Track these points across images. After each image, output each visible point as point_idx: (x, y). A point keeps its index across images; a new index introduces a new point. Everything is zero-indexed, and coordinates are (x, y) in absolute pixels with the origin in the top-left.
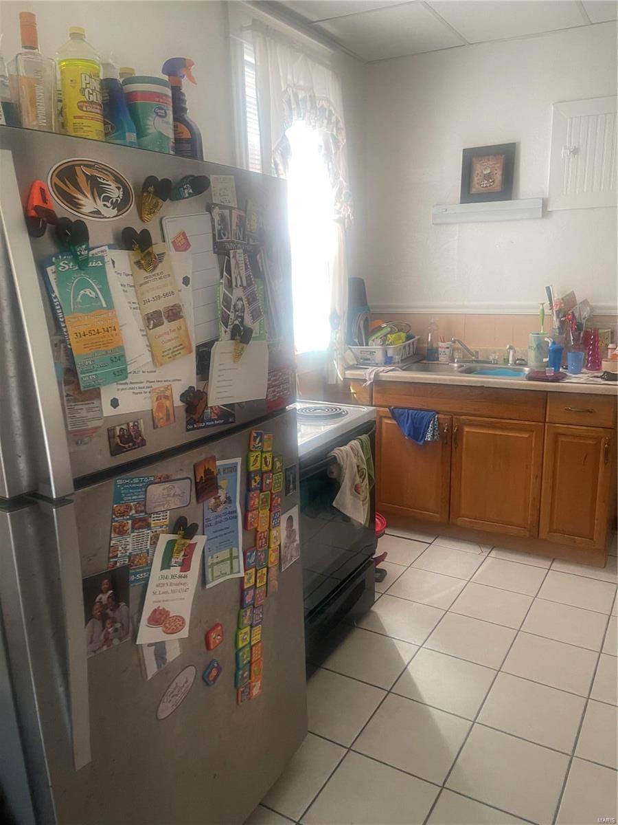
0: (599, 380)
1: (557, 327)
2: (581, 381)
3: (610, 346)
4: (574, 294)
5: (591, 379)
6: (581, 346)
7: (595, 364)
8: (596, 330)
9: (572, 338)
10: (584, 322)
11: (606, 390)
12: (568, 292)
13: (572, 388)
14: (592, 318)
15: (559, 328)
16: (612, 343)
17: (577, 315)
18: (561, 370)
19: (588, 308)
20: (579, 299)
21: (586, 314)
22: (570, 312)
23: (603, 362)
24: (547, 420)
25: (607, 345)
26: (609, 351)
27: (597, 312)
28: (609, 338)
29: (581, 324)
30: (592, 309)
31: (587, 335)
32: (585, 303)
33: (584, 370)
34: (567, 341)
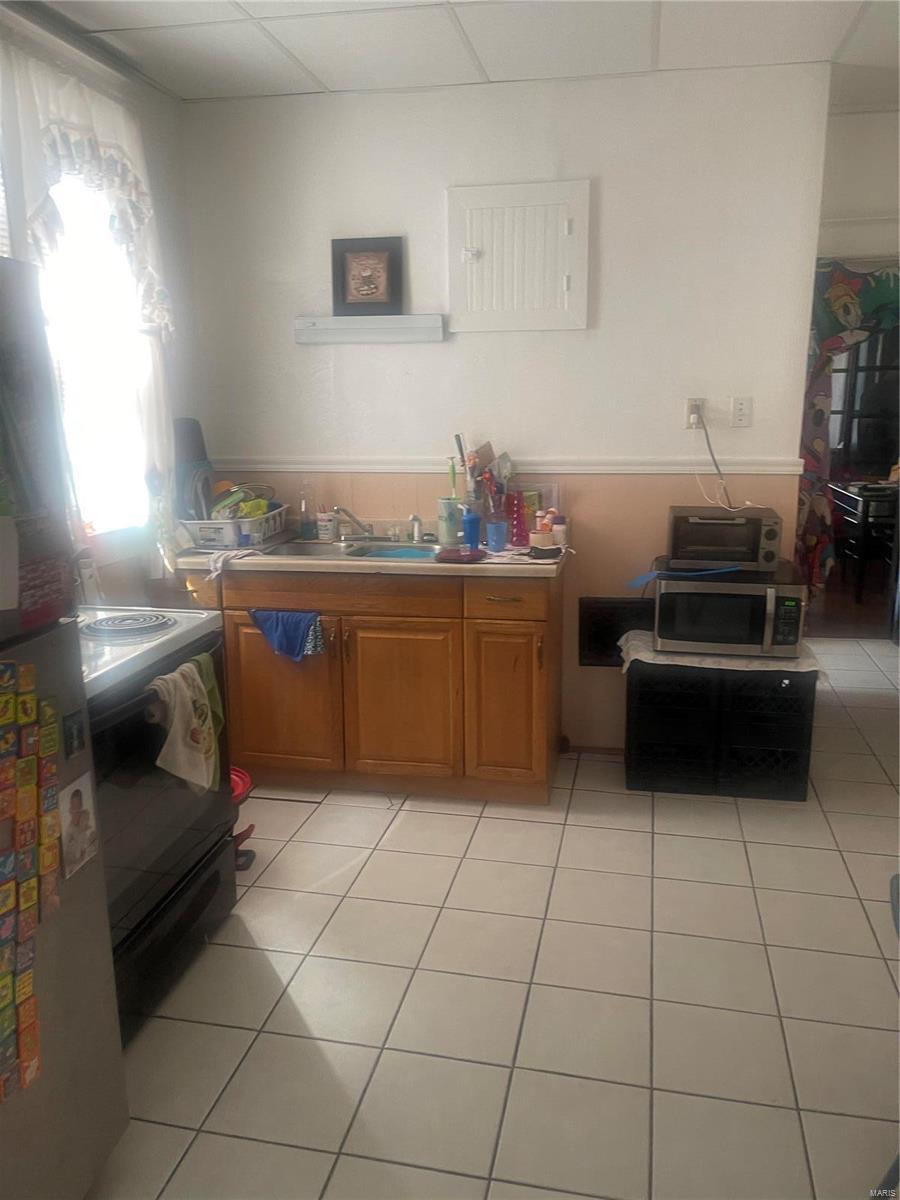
0: (526, 558)
1: (472, 490)
2: (504, 560)
3: (539, 513)
4: (490, 445)
5: (517, 557)
6: (504, 514)
7: (522, 539)
8: (520, 493)
9: (491, 504)
10: (505, 482)
11: (536, 571)
12: (484, 442)
13: (493, 569)
14: (515, 476)
15: (475, 491)
16: (540, 510)
17: (495, 473)
18: (480, 547)
19: (509, 464)
20: (497, 451)
21: (506, 472)
22: (487, 470)
23: (531, 535)
24: (466, 615)
25: (535, 512)
26: (538, 519)
27: (521, 469)
28: (536, 502)
29: (501, 485)
30: (514, 465)
31: (510, 498)
32: (504, 456)
33: (509, 546)
34: (487, 508)
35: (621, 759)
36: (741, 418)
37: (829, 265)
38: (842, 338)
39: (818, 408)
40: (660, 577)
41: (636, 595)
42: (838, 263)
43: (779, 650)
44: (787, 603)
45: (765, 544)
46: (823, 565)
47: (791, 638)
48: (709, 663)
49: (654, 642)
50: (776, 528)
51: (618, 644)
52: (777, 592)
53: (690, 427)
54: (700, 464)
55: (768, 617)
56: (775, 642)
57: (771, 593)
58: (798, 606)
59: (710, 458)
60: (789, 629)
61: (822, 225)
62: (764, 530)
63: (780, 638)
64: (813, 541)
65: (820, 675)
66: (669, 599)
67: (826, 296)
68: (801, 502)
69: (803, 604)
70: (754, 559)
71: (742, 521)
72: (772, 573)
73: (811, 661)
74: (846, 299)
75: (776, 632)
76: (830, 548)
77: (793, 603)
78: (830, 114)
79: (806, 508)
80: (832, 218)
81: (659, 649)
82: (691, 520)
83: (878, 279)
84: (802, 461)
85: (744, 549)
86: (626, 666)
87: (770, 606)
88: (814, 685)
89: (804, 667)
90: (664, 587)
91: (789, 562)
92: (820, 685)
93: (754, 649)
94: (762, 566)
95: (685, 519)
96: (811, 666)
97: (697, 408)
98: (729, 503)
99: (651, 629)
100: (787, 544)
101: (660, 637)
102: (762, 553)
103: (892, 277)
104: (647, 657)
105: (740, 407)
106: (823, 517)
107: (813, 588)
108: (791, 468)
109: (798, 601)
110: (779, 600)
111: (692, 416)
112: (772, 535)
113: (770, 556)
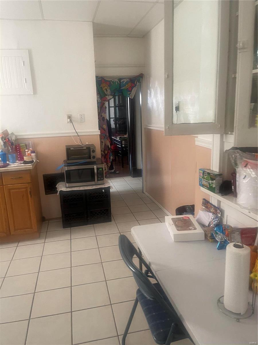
0: (22, 164)
1: (3, 145)
2: (15, 166)
3: (26, 150)
4: (7, 130)
5: (19, 164)
6: (15, 152)
7: (22, 159)
8: (19, 145)
9: (10, 149)
10: (14, 141)
11: (25, 168)
12: (5, 129)
14: (17, 140)
17: (10, 139)
18: (8, 162)
19: (14, 136)
20: (10, 132)
21: (14, 138)
22: (7, 138)
23: (24, 157)
24: (4, 184)
26: (26, 152)
27: (19, 137)
28: (25, 148)
30: (16, 136)
31: (16, 147)
32: (12, 134)
33: (18, 161)
34: (8, 150)
35: (62, 220)
36: (82, 120)
37: (99, 78)
38: (106, 98)
39: (103, 116)
40: (65, 166)
41: (60, 172)
42: (102, 77)
43: (100, 182)
44: (100, 169)
45: (92, 154)
46: (110, 158)
47: (102, 179)
48: (82, 188)
49: (66, 185)
50: (95, 149)
51: (56, 187)
52: (97, 166)
53: (68, 123)
54: (72, 133)
55: (95, 173)
56: (98, 180)
57: (95, 167)
58: (103, 170)
59: (75, 131)
60: (101, 176)
61: (96, 67)
62: (92, 150)
63: (99, 179)
64: (106, 152)
65: (111, 187)
66: (68, 172)
67: (101, 86)
68: (101, 142)
69: (104, 169)
70: (90, 158)
71: (85, 148)
72: (95, 162)
73: (108, 184)
74: (106, 87)
75: (98, 178)
76: (111, 154)
77: (101, 169)
78: (94, 37)
79: (104, 144)
80: (98, 65)
81: (67, 186)
82: (71, 149)
83: (113, 82)
84: (100, 131)
85: (87, 156)
86: (58, 192)
87: (96, 171)
88: (110, 190)
89: (106, 186)
90: (66, 169)
91: (100, 158)
92: (111, 190)
93: (93, 183)
94: (92, 160)
95: (70, 149)
96: (108, 185)
97: (69, 117)
98: (82, 144)
99: (65, 181)
100: (98, 153)
101: (67, 183)
102: (92, 156)
103: (116, 82)
104: (64, 189)
105: (81, 116)
106: (108, 146)
107: (108, 165)
108: (97, 133)
109: (102, 168)
110: (98, 169)
111: (68, 120)
112: (94, 151)
113: (94, 157)
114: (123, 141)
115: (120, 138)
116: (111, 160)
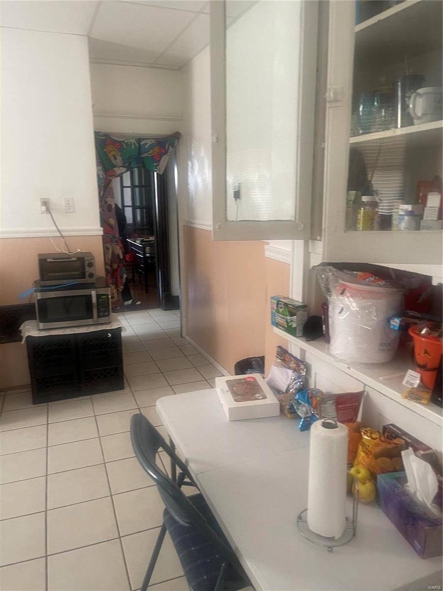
35: (30, 389)
36: (70, 208)
37: (102, 136)
38: (114, 170)
39: (109, 203)
40: (36, 291)
41: (27, 302)
42: (107, 135)
43: (102, 320)
44: (102, 297)
45: (88, 270)
46: (122, 277)
47: (107, 313)
48: (68, 332)
49: (38, 325)
50: (92, 261)
51: (20, 329)
52: (97, 292)
53: (43, 213)
54: (51, 232)
55: (93, 305)
56: (99, 316)
57: (93, 293)
58: (108, 298)
59: (55, 228)
60: (105, 309)
61: (94, 116)
62: (87, 263)
63: (101, 314)
64: (115, 266)
65: (122, 329)
66: (43, 303)
67: (105, 150)
68: (106, 249)
69: (110, 296)
70: (83, 275)
71: (74, 259)
72: (93, 284)
73: (118, 323)
74: (114, 153)
75: (99, 311)
76: (124, 269)
77: (105, 297)
78: (90, 62)
79: (110, 251)
80: (99, 113)
81: (41, 328)
82: (49, 260)
83: (127, 144)
84: (102, 228)
85: (78, 273)
86: (24, 340)
87: (94, 300)
88: (120, 333)
89: (114, 326)
90: (39, 296)
91: (103, 277)
92: (123, 334)
93: (90, 321)
94: (88, 280)
95: (45, 260)
96: (118, 325)
97: (45, 203)
98: (69, 250)
99: (36, 319)
100: (100, 268)
101: (41, 322)
102: (87, 274)
103: (133, 144)
104: (35, 333)
105: (68, 202)
106: (118, 255)
107: (119, 289)
108: (97, 232)
109: (107, 295)
110: (99, 296)
111: (43, 207)
112: (91, 265)
113: (91, 275)
114: (147, 248)
115: (142, 241)
116: (124, 281)
